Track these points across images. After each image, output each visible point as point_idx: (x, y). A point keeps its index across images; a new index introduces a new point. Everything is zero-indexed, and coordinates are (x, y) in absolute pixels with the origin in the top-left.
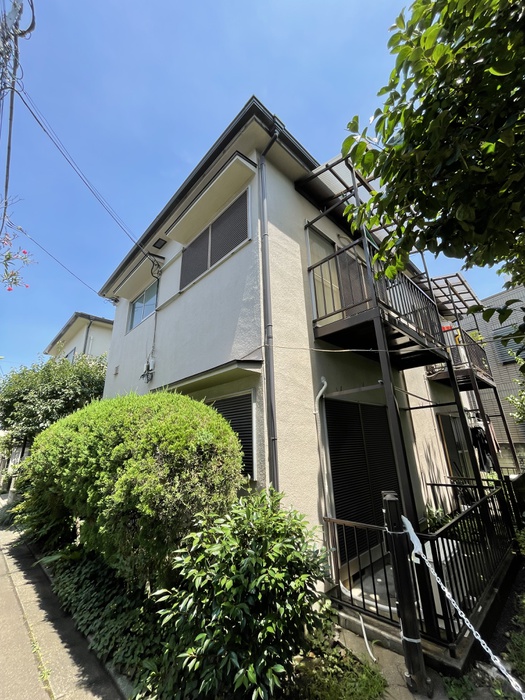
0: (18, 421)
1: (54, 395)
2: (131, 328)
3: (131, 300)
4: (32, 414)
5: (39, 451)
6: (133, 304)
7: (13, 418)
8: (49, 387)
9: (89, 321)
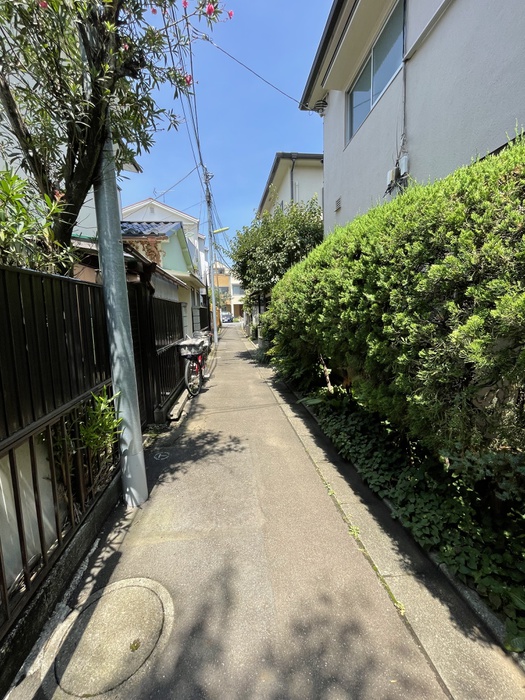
0: (254, 278)
1: (277, 248)
2: (351, 136)
3: (346, 89)
4: (263, 270)
5: (280, 301)
6: (349, 95)
7: (249, 275)
8: (271, 241)
9: (290, 162)
